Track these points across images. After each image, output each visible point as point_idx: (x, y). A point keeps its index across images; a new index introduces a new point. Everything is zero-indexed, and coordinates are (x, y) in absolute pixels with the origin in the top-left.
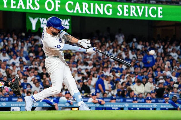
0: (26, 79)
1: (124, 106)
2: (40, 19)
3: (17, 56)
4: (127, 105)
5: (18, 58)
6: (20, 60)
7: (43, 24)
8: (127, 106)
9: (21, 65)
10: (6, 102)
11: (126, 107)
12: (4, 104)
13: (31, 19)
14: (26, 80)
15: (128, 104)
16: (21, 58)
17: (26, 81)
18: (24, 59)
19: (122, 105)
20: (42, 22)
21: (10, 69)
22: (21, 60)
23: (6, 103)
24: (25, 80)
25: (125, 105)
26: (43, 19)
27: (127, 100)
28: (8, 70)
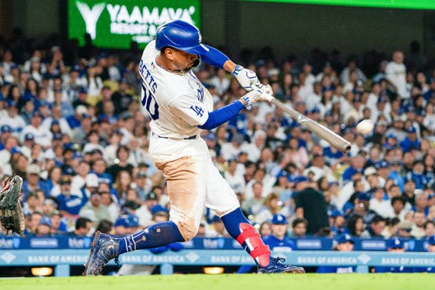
0: (69, 182)
1: (358, 261)
2: (110, 7)
3: (43, 117)
4: (365, 258)
5: (48, 122)
6: (51, 130)
7: (116, 22)
8: (365, 262)
9: (55, 143)
10: (14, 251)
11: (362, 265)
12: (9, 258)
13: (83, 9)
14: (68, 187)
15: (371, 256)
16: (55, 123)
17: (67, 190)
18: (64, 126)
19: (350, 258)
20: (113, 18)
21: (21, 154)
22: (55, 128)
23: (14, 254)
24: (64, 187)
25: (359, 258)
26: (117, 7)
27: (366, 245)
28: (16, 156)
